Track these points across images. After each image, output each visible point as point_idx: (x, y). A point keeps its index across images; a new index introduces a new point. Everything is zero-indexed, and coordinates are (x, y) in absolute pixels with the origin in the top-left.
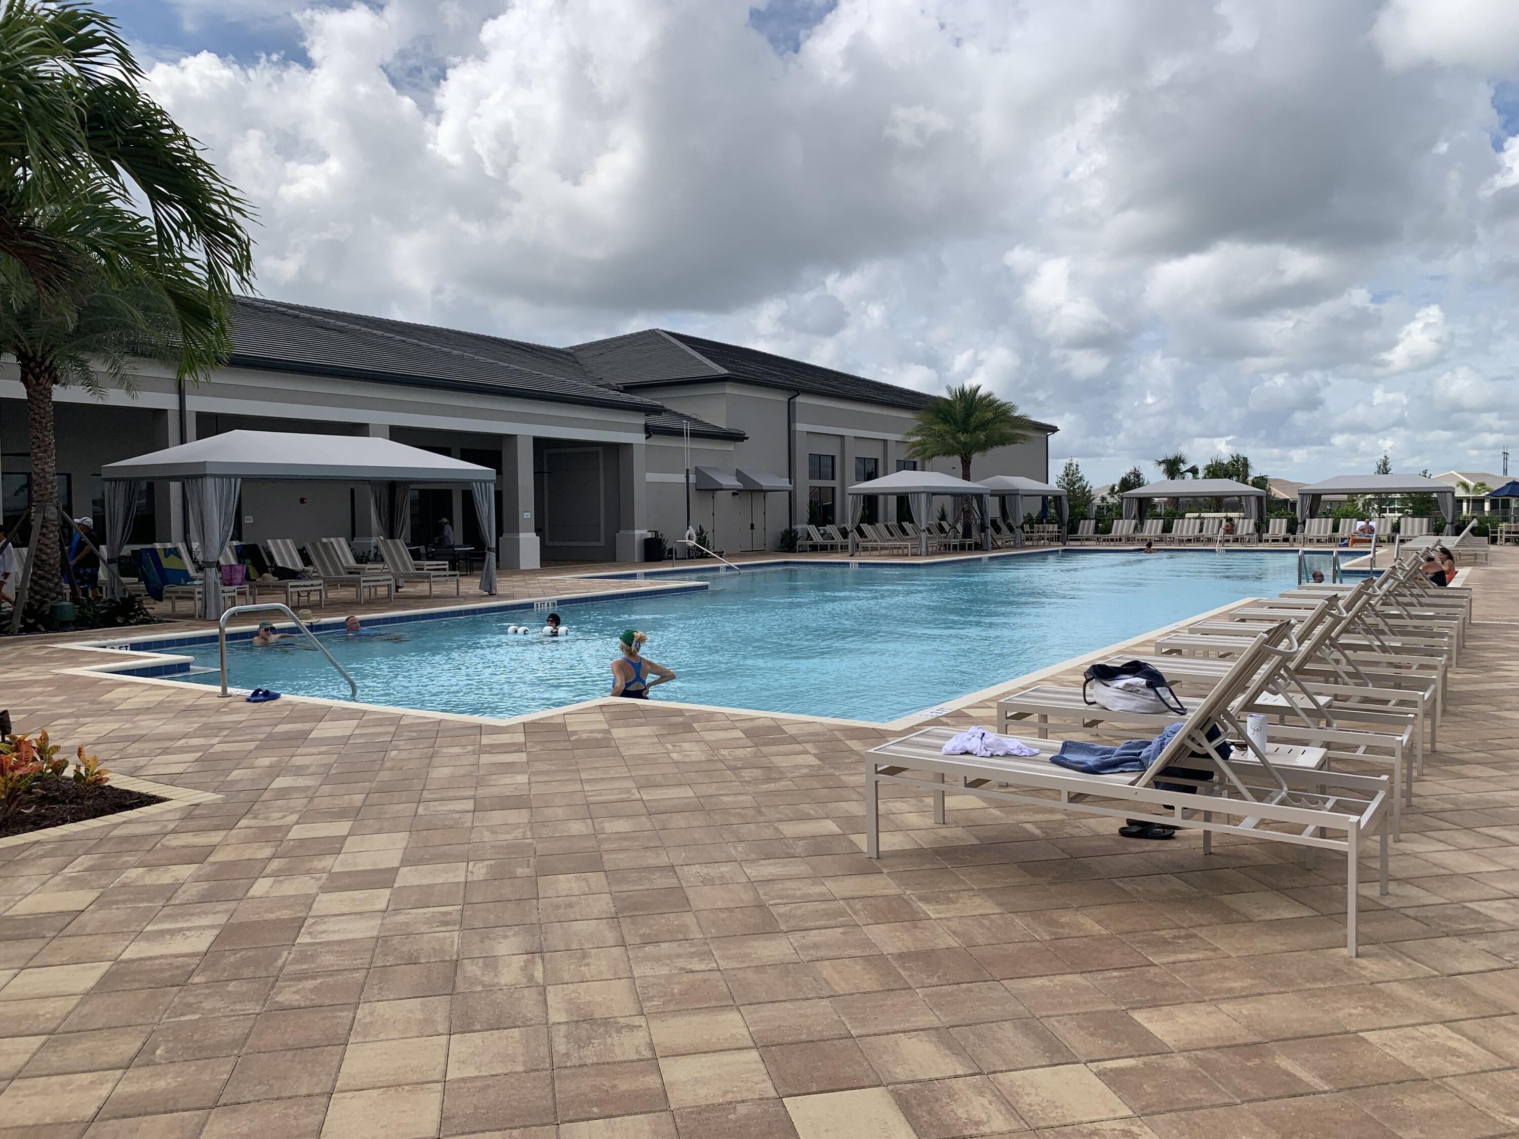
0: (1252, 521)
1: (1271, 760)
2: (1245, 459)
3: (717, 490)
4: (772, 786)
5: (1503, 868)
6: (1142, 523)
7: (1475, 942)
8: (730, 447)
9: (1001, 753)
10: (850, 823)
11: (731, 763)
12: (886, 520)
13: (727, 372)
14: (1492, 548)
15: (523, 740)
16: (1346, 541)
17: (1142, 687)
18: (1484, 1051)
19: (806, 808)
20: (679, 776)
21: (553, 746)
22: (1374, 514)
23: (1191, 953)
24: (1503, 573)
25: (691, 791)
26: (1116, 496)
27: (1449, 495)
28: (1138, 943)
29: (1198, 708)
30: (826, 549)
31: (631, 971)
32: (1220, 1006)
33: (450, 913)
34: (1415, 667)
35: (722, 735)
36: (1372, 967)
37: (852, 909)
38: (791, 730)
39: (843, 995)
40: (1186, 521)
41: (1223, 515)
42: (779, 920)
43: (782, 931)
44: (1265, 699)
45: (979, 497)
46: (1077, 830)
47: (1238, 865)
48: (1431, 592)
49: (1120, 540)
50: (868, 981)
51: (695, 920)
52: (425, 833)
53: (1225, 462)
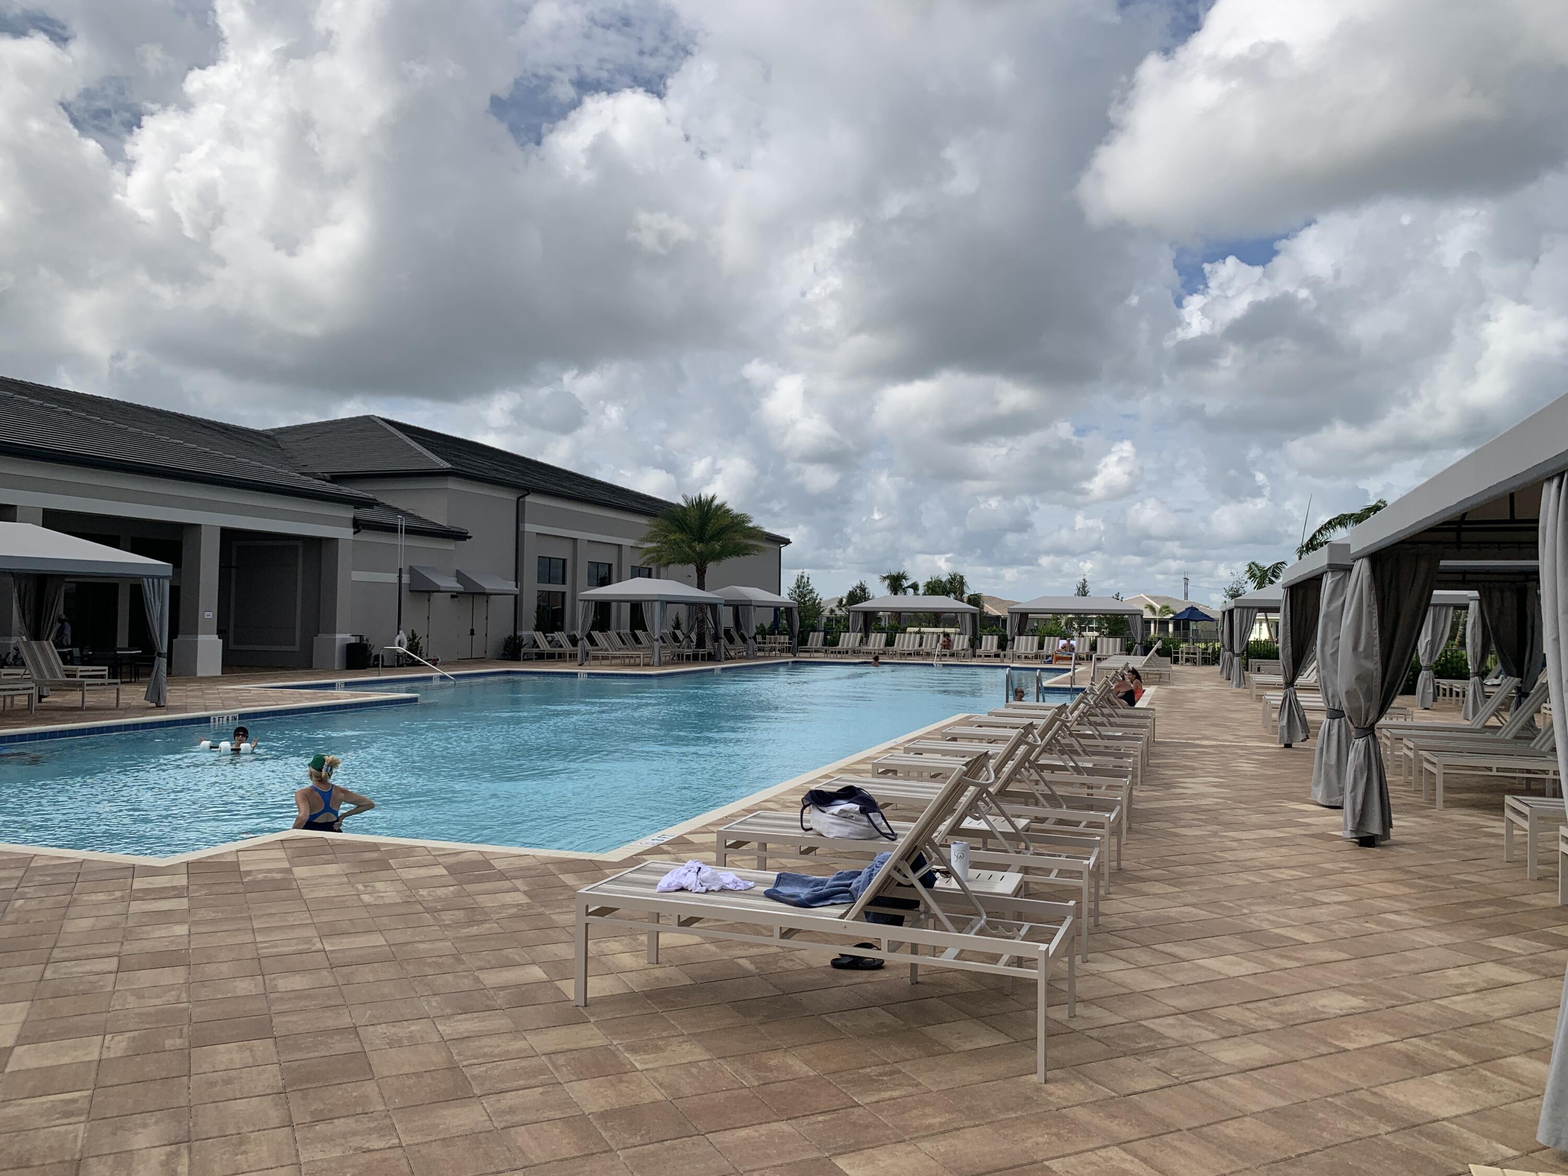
0: (967, 637)
1: (971, 887)
2: (962, 577)
3: (434, 592)
4: (474, 930)
5: (1174, 984)
6: (867, 636)
7: (1149, 1060)
8: (450, 546)
9: (716, 888)
10: (558, 968)
11: (430, 905)
12: (619, 627)
13: (449, 466)
14: (1175, 667)
15: (184, 882)
16: (1050, 658)
17: (856, 813)
18: (1153, 1171)
19: (511, 953)
20: (370, 921)
21: (222, 889)
22: (1075, 634)
23: (895, 1090)
24: (1180, 692)
25: (382, 939)
26: (844, 609)
27: (1139, 617)
28: (844, 1082)
29: (908, 833)
30: (554, 658)
31: (297, 1155)
32: (919, 1145)
33: (74, 1101)
34: (1104, 788)
35: (423, 872)
36: (1059, 1092)
37: (554, 1065)
38: (499, 864)
39: (538, 1165)
40: (907, 635)
41: (940, 630)
42: (473, 1083)
43: (474, 1096)
44: (969, 823)
45: (714, 607)
46: (790, 963)
47: (941, 994)
48: (1121, 711)
49: (847, 652)
50: (566, 1146)
51: (377, 1089)
52: (51, 1002)
53: (944, 580)
